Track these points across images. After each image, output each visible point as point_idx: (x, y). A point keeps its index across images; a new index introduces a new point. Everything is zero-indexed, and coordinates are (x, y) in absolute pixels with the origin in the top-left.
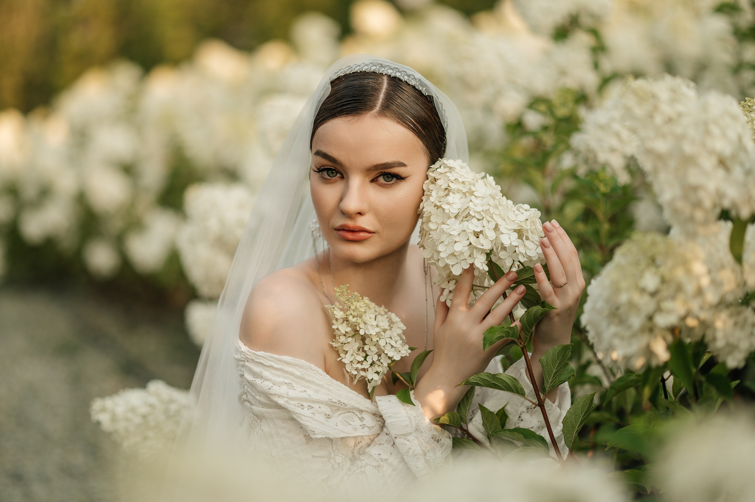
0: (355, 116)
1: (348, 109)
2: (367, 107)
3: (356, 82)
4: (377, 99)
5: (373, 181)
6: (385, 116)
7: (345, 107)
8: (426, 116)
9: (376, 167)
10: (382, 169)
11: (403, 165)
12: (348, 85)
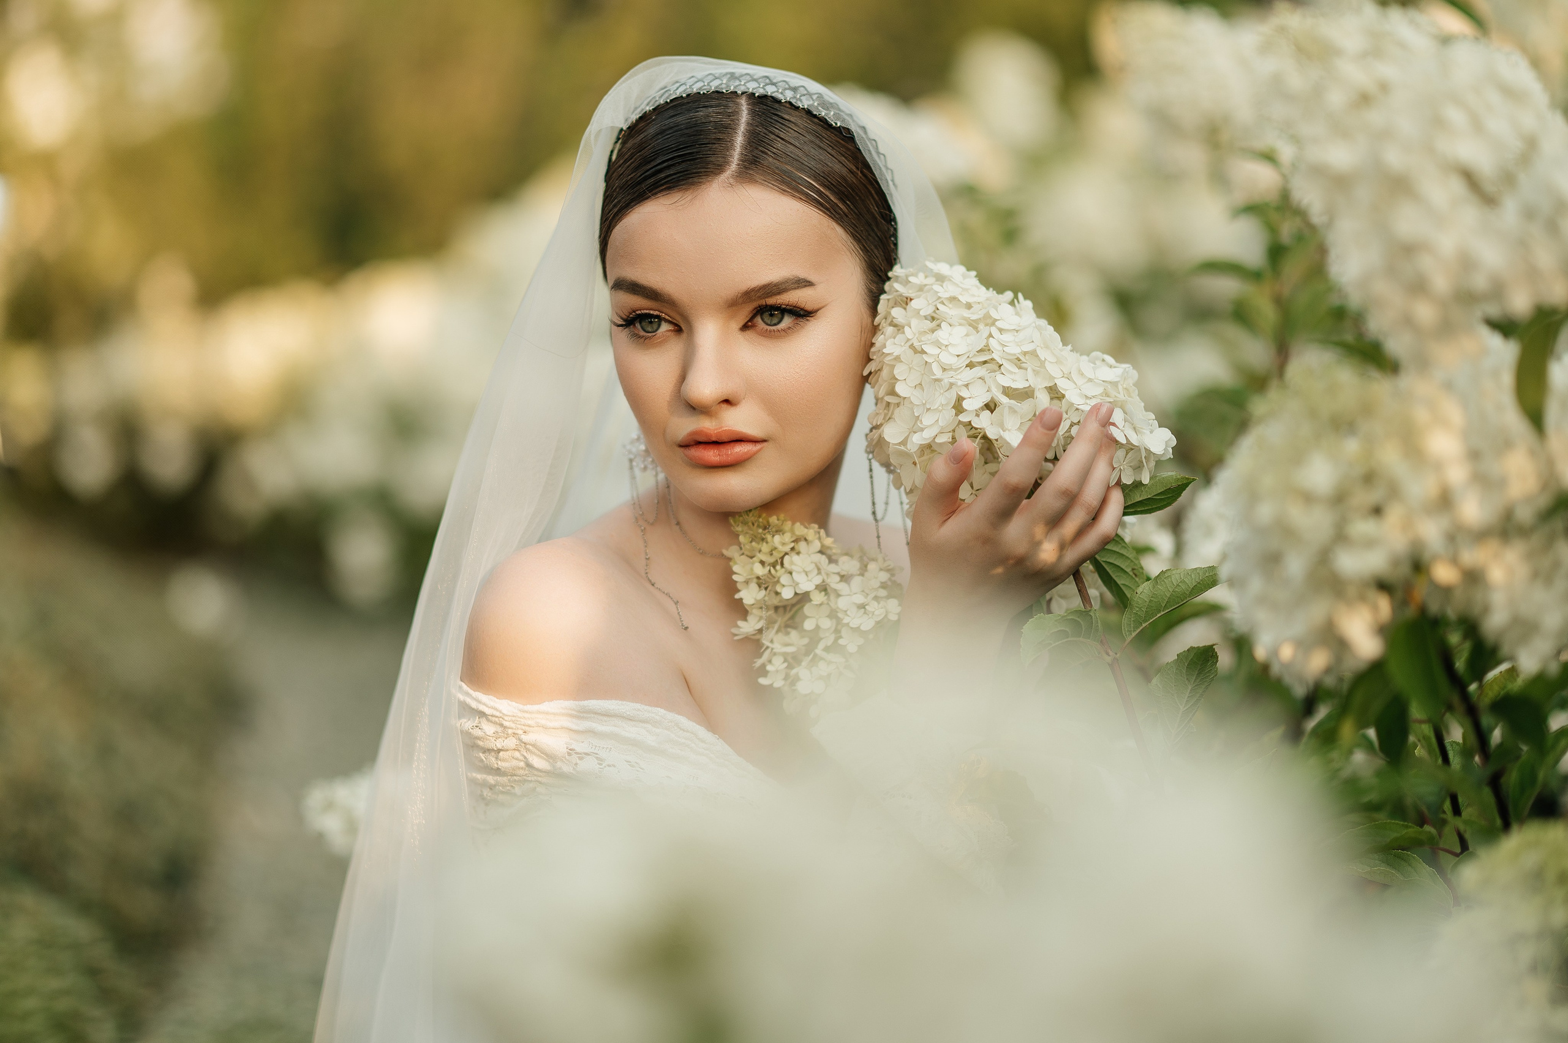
0: (686, 190)
1: (669, 179)
2: (710, 168)
3: (680, 119)
4: (730, 147)
5: (745, 327)
6: (752, 180)
7: (662, 175)
8: (844, 172)
9: (748, 295)
10: (760, 298)
11: (808, 284)
12: (664, 128)
